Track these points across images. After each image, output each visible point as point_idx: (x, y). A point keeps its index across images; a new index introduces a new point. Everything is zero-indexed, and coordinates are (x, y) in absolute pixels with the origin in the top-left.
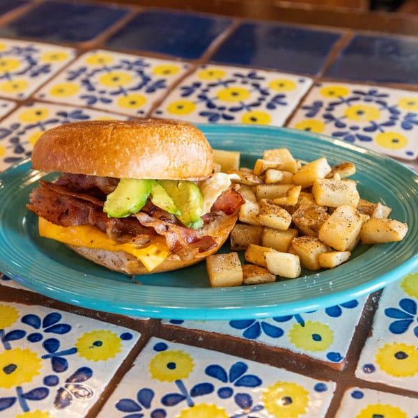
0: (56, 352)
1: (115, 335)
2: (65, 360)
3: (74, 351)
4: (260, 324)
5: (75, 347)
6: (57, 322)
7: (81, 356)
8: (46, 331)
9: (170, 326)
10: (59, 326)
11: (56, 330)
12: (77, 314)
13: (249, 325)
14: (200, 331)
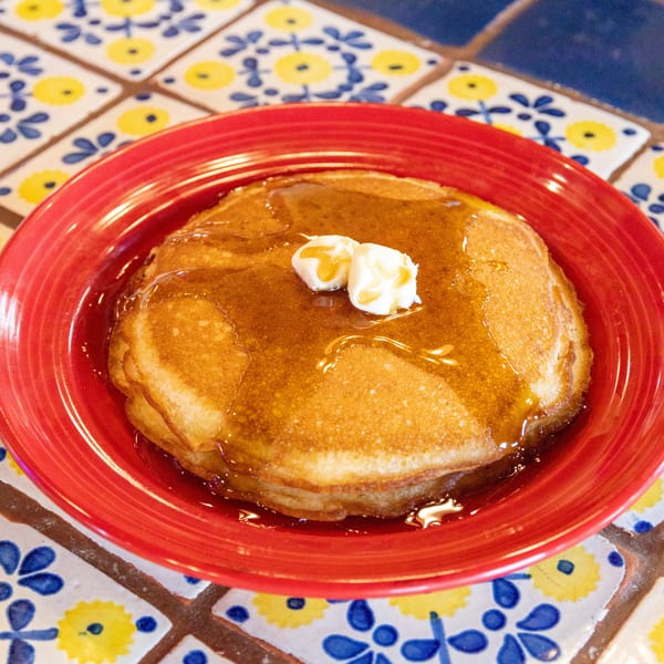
0: (23, 630)
1: (130, 616)
2: (31, 649)
3: (52, 634)
4: (375, 657)
5: (57, 626)
6: (44, 566)
7: (62, 647)
8: (22, 582)
9: (225, 621)
10: (46, 576)
11: (37, 585)
12: (83, 557)
13: (354, 655)
14: (268, 645)
